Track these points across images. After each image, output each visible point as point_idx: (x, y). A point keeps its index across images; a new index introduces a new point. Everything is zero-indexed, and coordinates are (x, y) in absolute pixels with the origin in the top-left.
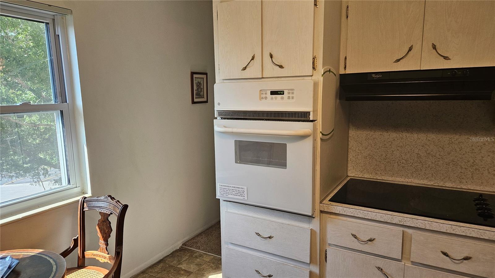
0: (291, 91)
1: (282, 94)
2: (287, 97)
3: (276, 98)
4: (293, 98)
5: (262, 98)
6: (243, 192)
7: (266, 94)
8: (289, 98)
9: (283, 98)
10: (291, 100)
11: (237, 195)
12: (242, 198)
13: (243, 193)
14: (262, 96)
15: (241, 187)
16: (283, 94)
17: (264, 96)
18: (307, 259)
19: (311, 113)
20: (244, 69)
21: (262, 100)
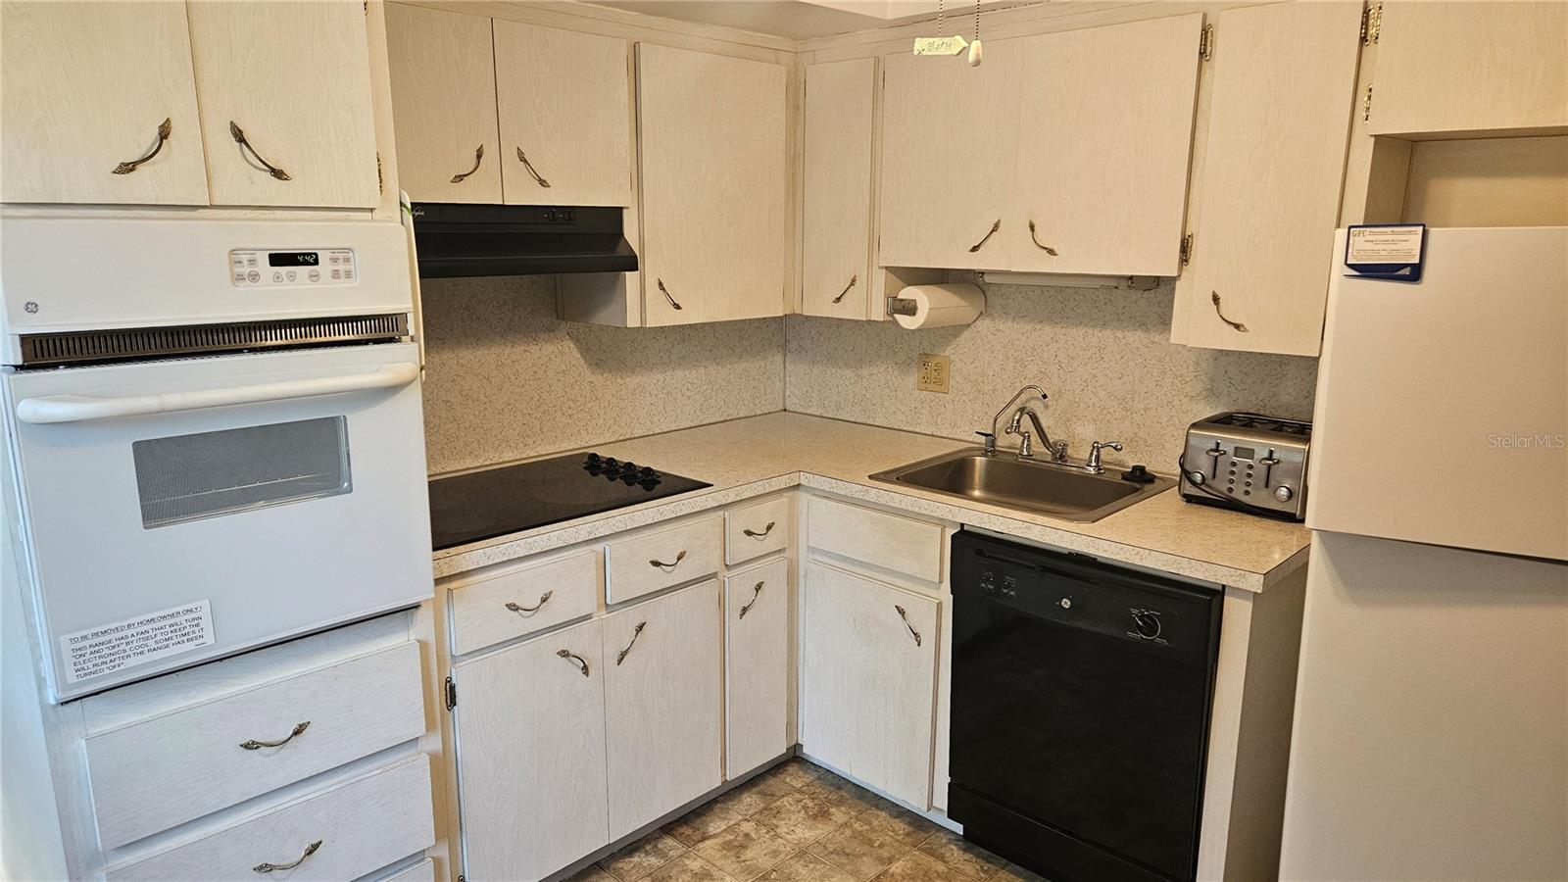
0: (343, 254)
1: (309, 264)
2: (330, 275)
3: (292, 277)
4: (348, 274)
5: (240, 278)
6: (196, 622)
7: (252, 262)
8: (336, 274)
9: (316, 276)
10: (343, 284)
11: (167, 646)
12: (191, 646)
13: (197, 625)
14: (238, 270)
15: (180, 609)
16: (316, 263)
17: (246, 270)
18: (419, 729)
19: (410, 317)
20: (127, 168)
21: (238, 283)
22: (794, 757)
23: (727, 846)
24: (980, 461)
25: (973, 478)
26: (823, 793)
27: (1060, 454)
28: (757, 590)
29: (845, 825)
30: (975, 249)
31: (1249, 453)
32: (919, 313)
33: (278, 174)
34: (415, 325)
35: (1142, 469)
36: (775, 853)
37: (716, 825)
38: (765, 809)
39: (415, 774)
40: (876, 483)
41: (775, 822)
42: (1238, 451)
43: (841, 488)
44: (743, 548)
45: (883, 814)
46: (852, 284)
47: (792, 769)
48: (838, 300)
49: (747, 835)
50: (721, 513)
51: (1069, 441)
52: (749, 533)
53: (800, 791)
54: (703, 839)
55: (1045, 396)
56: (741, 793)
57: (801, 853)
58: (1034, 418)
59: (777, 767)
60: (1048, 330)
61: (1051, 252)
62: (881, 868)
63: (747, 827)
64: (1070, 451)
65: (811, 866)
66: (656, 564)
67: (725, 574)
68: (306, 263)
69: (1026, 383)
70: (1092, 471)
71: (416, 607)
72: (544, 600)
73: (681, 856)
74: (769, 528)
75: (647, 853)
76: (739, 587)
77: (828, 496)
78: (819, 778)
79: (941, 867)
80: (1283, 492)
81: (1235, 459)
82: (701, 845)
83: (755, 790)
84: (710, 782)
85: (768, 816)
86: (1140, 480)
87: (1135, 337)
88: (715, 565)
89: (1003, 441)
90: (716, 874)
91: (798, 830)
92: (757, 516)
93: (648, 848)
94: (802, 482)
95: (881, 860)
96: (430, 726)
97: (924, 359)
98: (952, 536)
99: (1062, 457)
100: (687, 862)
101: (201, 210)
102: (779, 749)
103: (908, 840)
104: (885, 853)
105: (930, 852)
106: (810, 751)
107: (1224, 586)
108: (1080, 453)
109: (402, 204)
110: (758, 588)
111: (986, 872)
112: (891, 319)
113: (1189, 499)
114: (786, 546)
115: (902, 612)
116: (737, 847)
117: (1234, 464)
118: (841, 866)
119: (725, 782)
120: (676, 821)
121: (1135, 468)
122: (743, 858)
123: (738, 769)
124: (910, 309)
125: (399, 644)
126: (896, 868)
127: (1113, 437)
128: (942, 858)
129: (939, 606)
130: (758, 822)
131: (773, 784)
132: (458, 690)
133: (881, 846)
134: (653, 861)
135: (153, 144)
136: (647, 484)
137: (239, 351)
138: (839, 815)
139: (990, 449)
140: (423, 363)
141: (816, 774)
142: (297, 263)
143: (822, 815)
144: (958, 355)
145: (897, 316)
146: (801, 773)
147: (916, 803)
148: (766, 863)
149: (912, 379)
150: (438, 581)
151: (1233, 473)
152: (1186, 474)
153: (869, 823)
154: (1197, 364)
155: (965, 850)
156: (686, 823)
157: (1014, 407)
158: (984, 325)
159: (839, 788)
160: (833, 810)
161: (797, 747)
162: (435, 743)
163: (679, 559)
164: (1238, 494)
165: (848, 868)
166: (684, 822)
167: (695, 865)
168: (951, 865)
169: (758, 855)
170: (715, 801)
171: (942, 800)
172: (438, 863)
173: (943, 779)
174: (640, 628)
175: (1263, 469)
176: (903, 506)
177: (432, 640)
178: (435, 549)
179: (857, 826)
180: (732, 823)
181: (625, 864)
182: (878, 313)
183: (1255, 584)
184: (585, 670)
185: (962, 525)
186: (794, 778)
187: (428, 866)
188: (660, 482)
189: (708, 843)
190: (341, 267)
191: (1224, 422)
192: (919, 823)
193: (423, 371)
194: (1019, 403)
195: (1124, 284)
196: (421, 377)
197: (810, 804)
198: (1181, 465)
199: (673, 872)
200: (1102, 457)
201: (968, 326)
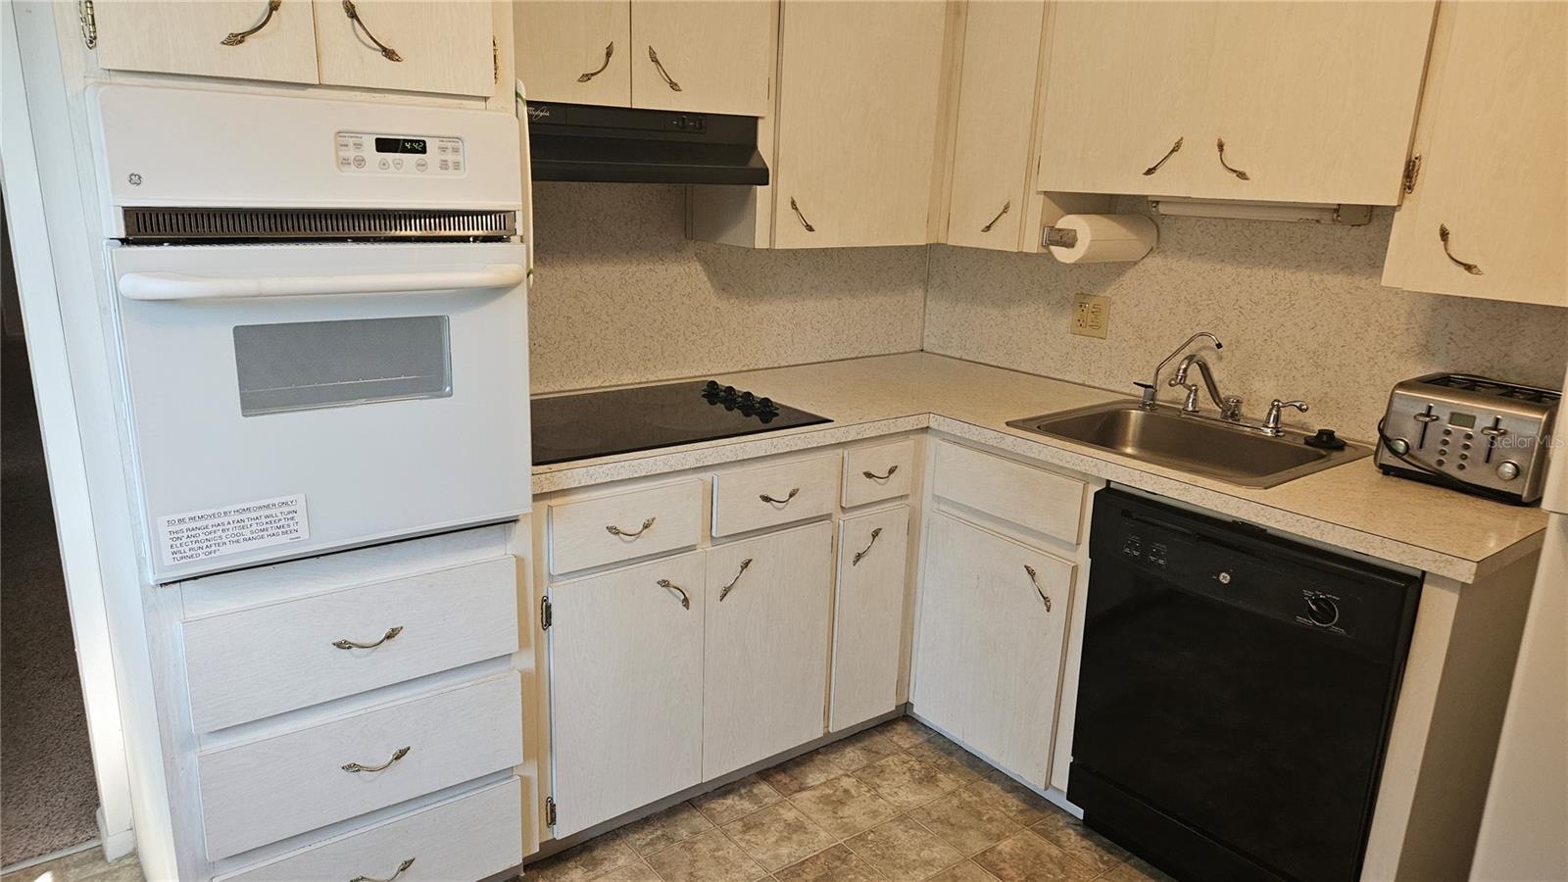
0: (453, 143)
1: (417, 152)
2: (437, 164)
3: (398, 165)
4: (457, 166)
5: (345, 162)
6: (292, 516)
7: (358, 146)
8: (444, 165)
9: (423, 165)
10: (451, 175)
11: (262, 538)
13: (292, 518)
14: (344, 153)
15: (276, 501)
16: (424, 151)
17: (351, 154)
18: (512, 644)
19: (519, 216)
20: (237, 39)
21: (343, 168)
22: (904, 716)
23: (825, 800)
24: (1135, 415)
25: (1125, 433)
26: (931, 756)
27: (1232, 412)
28: (874, 537)
29: (953, 793)
30: (1150, 172)
31: (1469, 420)
32: (1079, 244)
33: (389, 54)
34: (524, 224)
35: (1331, 434)
36: (875, 814)
37: (815, 777)
38: (868, 766)
39: (506, 691)
40: (1013, 431)
41: (878, 781)
42: (1455, 418)
43: (974, 434)
44: (861, 490)
45: (996, 786)
46: (1004, 212)
47: (902, 728)
48: (988, 228)
49: (846, 791)
50: (840, 451)
51: (1245, 398)
52: (869, 475)
53: (907, 752)
54: (801, 789)
55: (1219, 346)
56: (845, 746)
57: (903, 817)
58: (1205, 369)
59: (884, 724)
60: (1229, 271)
61: (1242, 175)
62: (988, 844)
63: (847, 783)
64: (1244, 410)
65: (912, 832)
66: (766, 499)
67: (840, 517)
68: (413, 151)
69: (1198, 330)
70: (1269, 432)
71: (515, 521)
72: (646, 527)
73: (776, 804)
74: (891, 471)
75: (741, 797)
76: (854, 531)
77: (959, 441)
78: (929, 741)
79: (1055, 851)
80: (1508, 469)
81: (1450, 427)
82: (798, 796)
83: (860, 745)
84: (811, 732)
85: (870, 774)
86: (1327, 446)
87: (1336, 282)
88: (829, 505)
89: (1165, 395)
90: (811, 827)
91: (901, 793)
92: (879, 457)
93: (743, 791)
94: (932, 425)
95: (988, 836)
96: (523, 643)
97: (1081, 300)
98: (1096, 493)
99: (1233, 415)
100: (781, 811)
101: (310, 90)
102: (887, 706)
103: (1020, 818)
104: (993, 828)
105: (1044, 834)
106: (918, 711)
107: (1424, 573)
108: (1256, 412)
109: (517, 95)
110: (875, 534)
111: (1103, 862)
112: (1045, 251)
113: (1387, 470)
114: (909, 492)
115: (1031, 573)
116: (836, 802)
117: (1448, 433)
118: (944, 835)
119: (827, 734)
120: (775, 768)
121: (1321, 432)
122: (840, 814)
123: (841, 723)
124: (1067, 240)
125: (495, 556)
126: (1005, 846)
127: (1299, 394)
128: (1057, 842)
129: (1075, 570)
130: (860, 780)
131: (879, 741)
132: (553, 610)
133: (990, 820)
134: (747, 805)
135: (264, 14)
136: (763, 415)
137: (343, 240)
138: (947, 782)
139: (1149, 403)
140: (532, 266)
141: (926, 736)
142: (405, 151)
143: (928, 779)
144: (1123, 298)
145: (1052, 248)
146: (910, 734)
147: (1034, 780)
148: (864, 822)
149: (1065, 322)
150: (537, 497)
151: (1445, 443)
152: (1386, 441)
153: (979, 795)
154: (1411, 314)
155: (1084, 836)
156: (784, 771)
157: (1180, 357)
158: (1154, 263)
159: (950, 754)
160: (941, 776)
161: (908, 705)
162: (527, 661)
163: (791, 496)
164: (1450, 469)
165: (952, 839)
166: (783, 769)
167: (790, 815)
168: (1067, 851)
169: (855, 813)
170: (817, 751)
171: (1062, 780)
172: (525, 782)
173: (1065, 758)
174: (746, 564)
175: (1485, 440)
176: (1042, 457)
177: (529, 557)
178: (535, 464)
179: (965, 796)
180: (832, 777)
181: (718, 805)
182: (1032, 244)
183: (1466, 573)
184: (686, 602)
185: (1108, 482)
186: (901, 737)
187: (514, 786)
188: (777, 415)
189: (806, 794)
190: (450, 157)
191: (1440, 383)
192: (1034, 801)
193: (531, 276)
194: (1187, 352)
195: (1327, 217)
196: (528, 282)
197: (917, 767)
198: (1381, 431)
199: (767, 820)
200: (1282, 418)
201: (1135, 263)
